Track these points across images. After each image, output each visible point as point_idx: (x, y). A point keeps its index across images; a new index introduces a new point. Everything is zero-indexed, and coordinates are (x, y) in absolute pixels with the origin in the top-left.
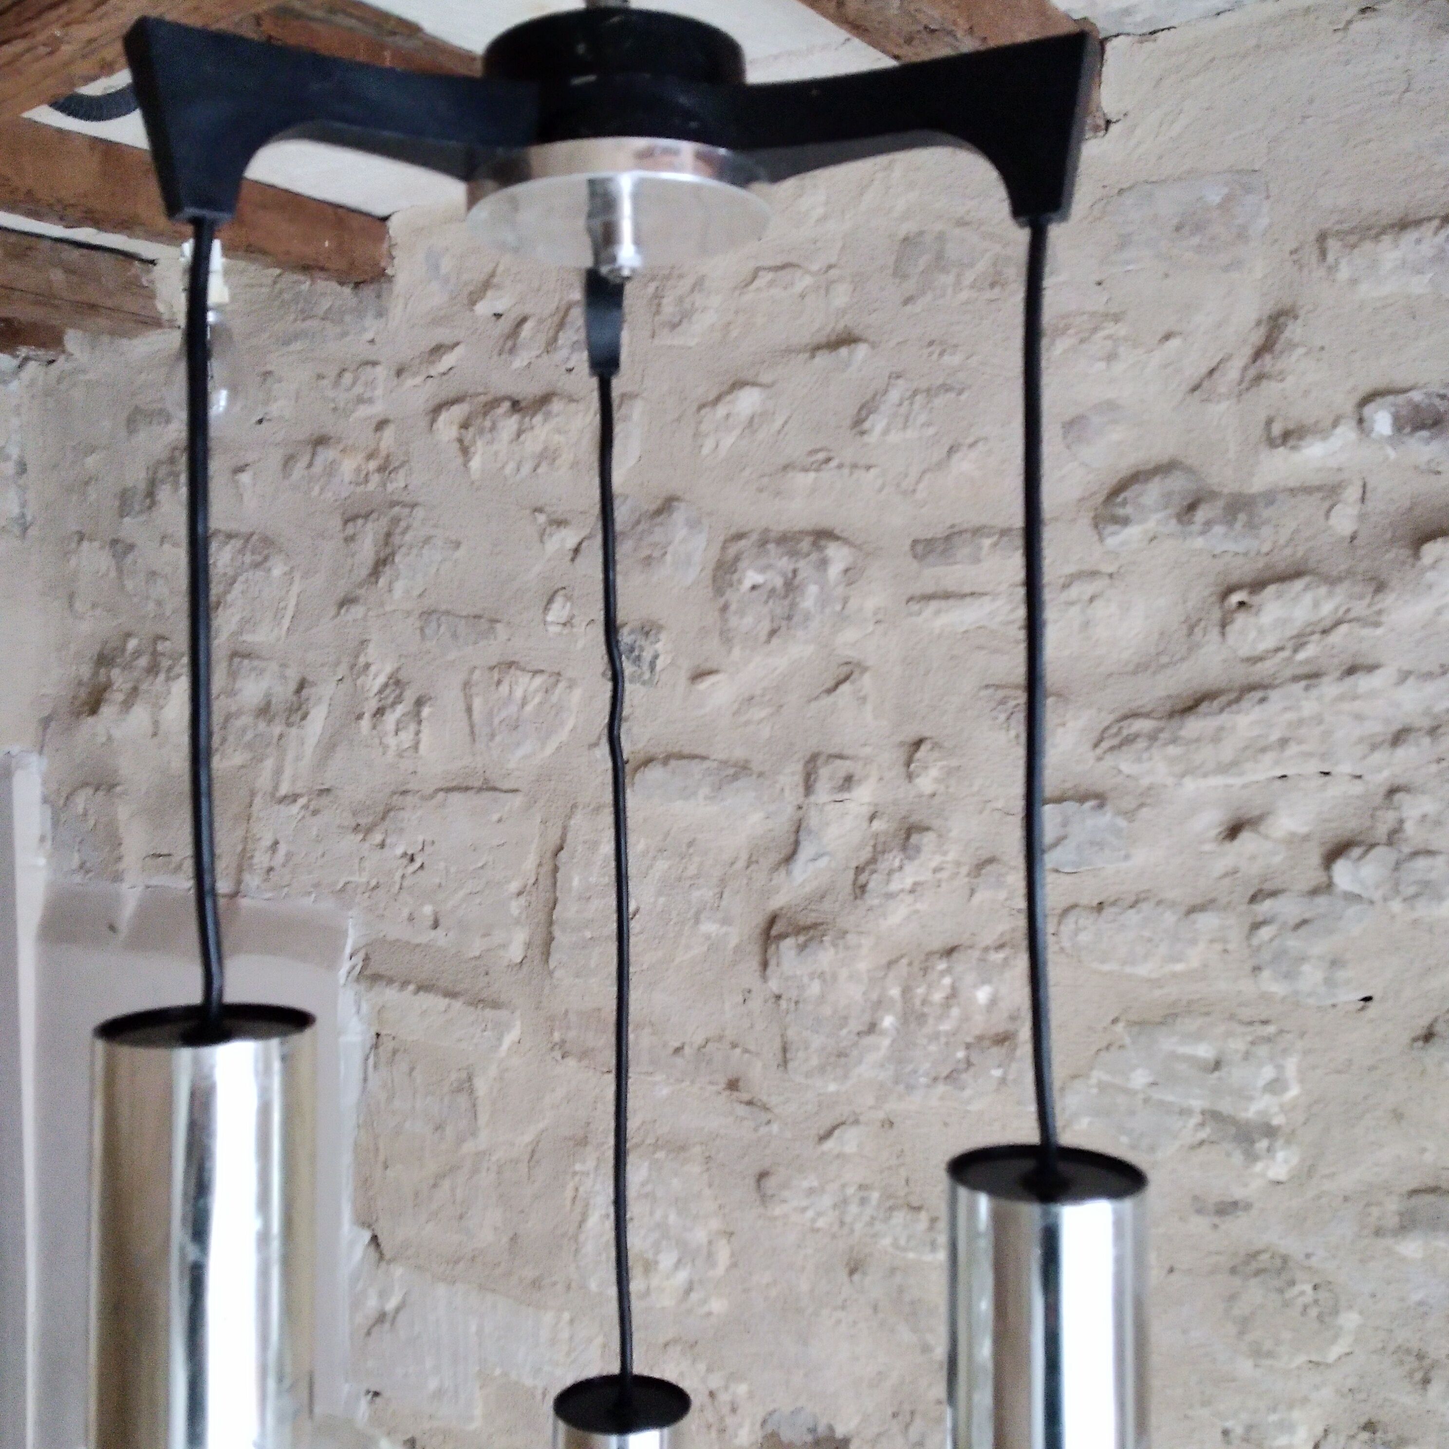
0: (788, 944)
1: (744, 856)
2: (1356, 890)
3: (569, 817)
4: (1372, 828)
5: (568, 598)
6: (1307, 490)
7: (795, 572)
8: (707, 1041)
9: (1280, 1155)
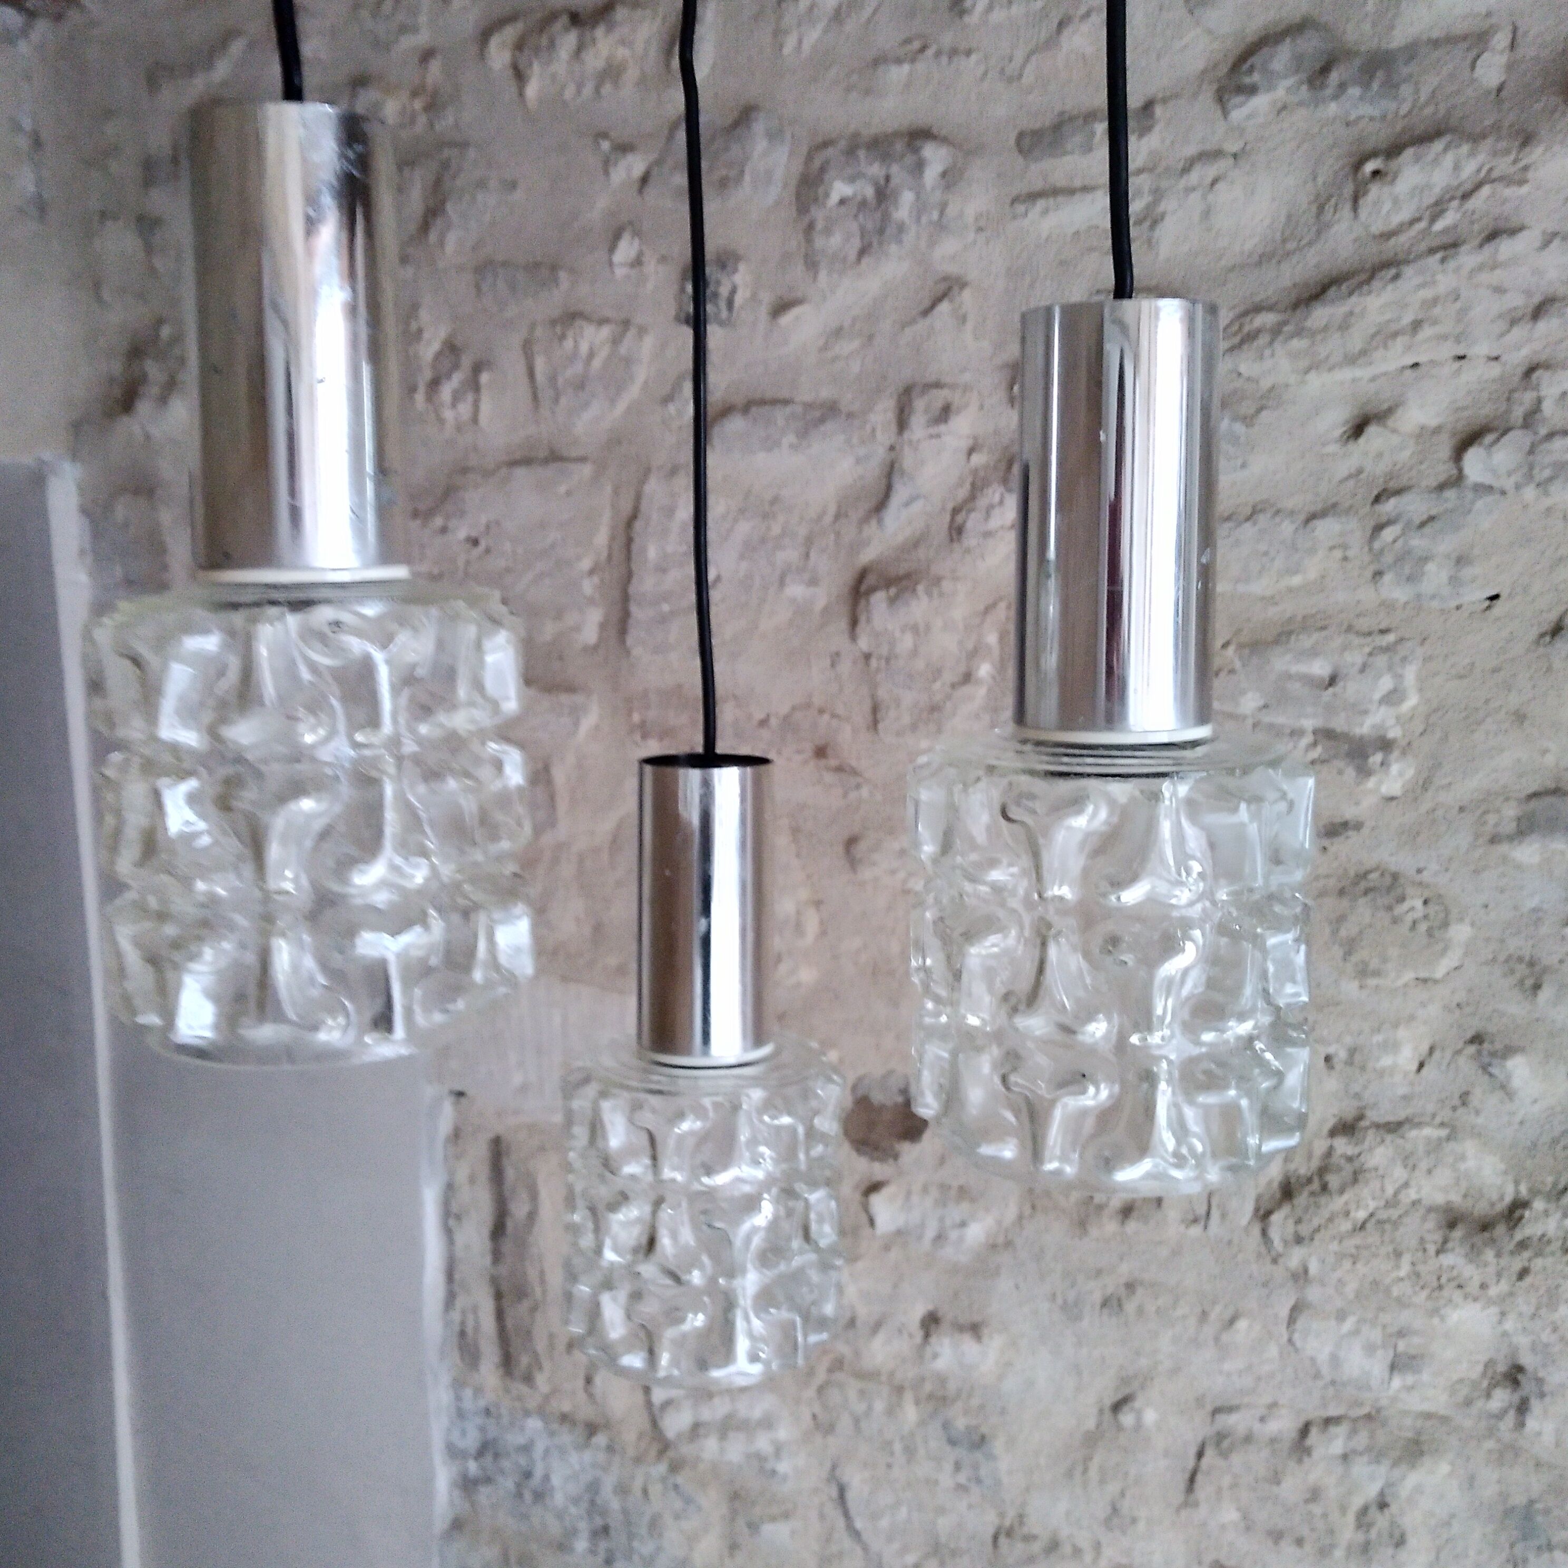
0: (879, 599)
1: (832, 510)
2: (1487, 479)
3: (643, 481)
4: (1508, 411)
5: (637, 233)
6: (1450, 40)
7: (888, 178)
8: (793, 709)
9: (1395, 768)
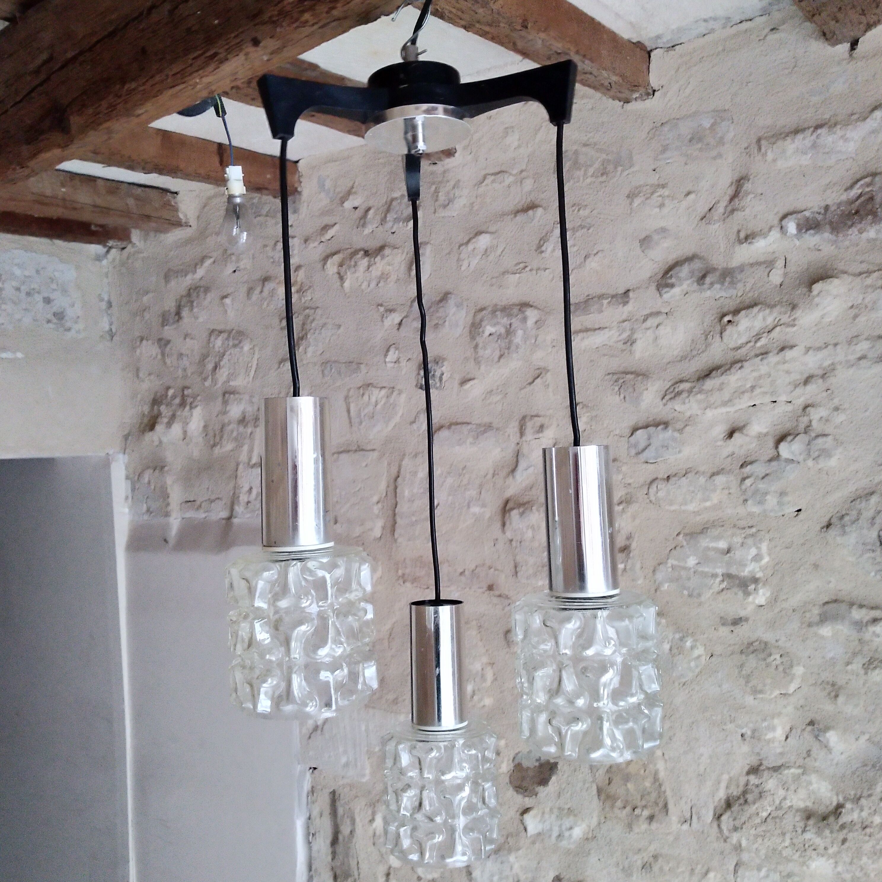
0: (515, 513)
1: (491, 472)
2: (791, 457)
3: (402, 460)
4: (797, 426)
5: (397, 349)
6: (758, 264)
7: (510, 325)
8: (476, 567)
9: (761, 592)
